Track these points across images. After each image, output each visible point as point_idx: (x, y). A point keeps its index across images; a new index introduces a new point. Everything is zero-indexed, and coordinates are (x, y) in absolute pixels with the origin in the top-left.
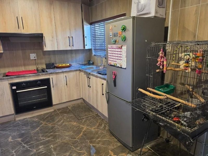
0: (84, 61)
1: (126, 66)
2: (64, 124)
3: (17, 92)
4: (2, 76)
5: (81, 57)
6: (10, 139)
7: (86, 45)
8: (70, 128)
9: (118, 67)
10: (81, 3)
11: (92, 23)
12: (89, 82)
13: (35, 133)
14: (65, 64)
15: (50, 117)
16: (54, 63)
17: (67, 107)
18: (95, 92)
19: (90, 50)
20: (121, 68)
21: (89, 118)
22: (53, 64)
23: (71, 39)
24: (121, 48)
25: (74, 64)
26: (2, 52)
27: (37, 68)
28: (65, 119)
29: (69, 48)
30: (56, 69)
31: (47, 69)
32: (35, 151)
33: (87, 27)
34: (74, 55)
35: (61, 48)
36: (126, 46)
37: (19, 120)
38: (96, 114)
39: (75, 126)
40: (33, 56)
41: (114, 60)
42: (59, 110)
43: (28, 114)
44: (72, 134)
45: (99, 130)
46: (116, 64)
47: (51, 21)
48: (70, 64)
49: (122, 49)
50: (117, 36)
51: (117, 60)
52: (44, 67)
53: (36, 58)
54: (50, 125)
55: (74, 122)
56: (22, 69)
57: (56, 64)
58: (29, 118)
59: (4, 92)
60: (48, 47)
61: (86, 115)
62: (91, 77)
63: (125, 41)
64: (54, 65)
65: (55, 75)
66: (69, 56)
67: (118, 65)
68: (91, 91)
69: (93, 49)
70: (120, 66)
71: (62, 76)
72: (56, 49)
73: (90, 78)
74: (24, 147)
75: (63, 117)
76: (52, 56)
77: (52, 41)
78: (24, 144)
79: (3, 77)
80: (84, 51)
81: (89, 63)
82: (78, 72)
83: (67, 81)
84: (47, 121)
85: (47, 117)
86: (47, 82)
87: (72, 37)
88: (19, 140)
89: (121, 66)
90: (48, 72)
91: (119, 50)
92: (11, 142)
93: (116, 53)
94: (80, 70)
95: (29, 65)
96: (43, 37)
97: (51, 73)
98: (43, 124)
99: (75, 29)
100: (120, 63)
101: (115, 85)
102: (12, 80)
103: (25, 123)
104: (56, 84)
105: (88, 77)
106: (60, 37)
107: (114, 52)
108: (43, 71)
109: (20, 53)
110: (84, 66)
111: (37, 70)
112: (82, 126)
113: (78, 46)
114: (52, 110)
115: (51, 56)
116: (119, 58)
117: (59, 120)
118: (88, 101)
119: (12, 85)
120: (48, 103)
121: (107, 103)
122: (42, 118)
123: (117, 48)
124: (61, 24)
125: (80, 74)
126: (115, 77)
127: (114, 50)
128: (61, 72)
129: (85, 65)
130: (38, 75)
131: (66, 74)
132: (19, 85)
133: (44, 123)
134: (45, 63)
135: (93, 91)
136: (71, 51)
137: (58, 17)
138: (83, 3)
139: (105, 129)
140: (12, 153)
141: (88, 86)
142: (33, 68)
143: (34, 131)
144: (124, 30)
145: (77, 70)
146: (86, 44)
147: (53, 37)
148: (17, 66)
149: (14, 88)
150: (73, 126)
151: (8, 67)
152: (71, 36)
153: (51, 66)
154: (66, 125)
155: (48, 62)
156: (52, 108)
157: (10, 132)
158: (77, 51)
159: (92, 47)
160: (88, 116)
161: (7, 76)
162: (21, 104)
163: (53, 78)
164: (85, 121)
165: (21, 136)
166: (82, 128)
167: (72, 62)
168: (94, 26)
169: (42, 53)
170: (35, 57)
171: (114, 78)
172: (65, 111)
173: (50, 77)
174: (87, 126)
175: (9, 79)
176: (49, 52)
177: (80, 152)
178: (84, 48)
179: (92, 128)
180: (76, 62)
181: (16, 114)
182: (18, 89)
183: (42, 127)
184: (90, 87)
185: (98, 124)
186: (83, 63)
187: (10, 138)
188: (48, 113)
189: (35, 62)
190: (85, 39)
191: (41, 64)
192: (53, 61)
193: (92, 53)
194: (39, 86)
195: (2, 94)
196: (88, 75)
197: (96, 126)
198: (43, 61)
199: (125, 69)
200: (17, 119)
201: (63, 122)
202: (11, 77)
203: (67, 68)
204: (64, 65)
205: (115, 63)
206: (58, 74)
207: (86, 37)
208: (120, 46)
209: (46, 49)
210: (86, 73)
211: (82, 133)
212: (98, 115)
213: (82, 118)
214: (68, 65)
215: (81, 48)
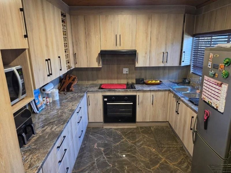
0: (178, 79)
1: (223, 110)
2: (142, 146)
3: (108, 104)
4: (98, 87)
5: (174, 74)
6: (95, 146)
7: (183, 61)
8: (148, 153)
9: (213, 108)
10: (184, 13)
11: (195, 34)
12: (177, 107)
13: (115, 147)
14: (155, 81)
15: (131, 134)
16: (144, 79)
17: (150, 127)
18: (183, 121)
19: (188, 67)
20: (216, 110)
21: (171, 148)
22: (143, 80)
23: (165, 55)
24: (220, 85)
25: (165, 81)
26: (101, 67)
27: (128, 82)
28: (144, 141)
29: (162, 65)
30: (144, 85)
31: (136, 84)
32: (111, 166)
33: (188, 41)
34: (167, 71)
35: (153, 65)
36: (228, 85)
37: (106, 129)
38: (181, 146)
39: (153, 153)
40: (125, 71)
41: (210, 97)
42: (141, 128)
43: (114, 125)
44: (149, 162)
45: (180, 169)
46: (211, 103)
47: (147, 37)
48: (160, 81)
49: (221, 87)
50: (218, 69)
51: (213, 99)
52: (134, 81)
53: (128, 73)
54: (130, 143)
55: (154, 148)
56: (115, 82)
57: (146, 79)
58: (114, 129)
59: (98, 102)
60: (140, 63)
61: (168, 144)
62: (181, 102)
63: (228, 78)
64: (143, 81)
65: (142, 92)
66: (161, 71)
67: (213, 105)
68: (179, 118)
69: (192, 65)
70: (215, 107)
71: (149, 94)
72: (148, 65)
73: (179, 103)
74: (104, 158)
75: (143, 138)
76: (143, 71)
77: (145, 57)
78: (105, 155)
79: (99, 89)
80: (179, 67)
81: (183, 81)
82: (167, 92)
83: (154, 99)
84: (128, 138)
85: (129, 133)
86: (133, 99)
87: (167, 52)
88: (102, 149)
89: (217, 107)
90: (135, 89)
91: (217, 87)
92: (96, 149)
93: (213, 89)
94: (169, 90)
95: (121, 79)
96: (136, 54)
97: (139, 91)
98: (124, 140)
99: (172, 44)
100: (216, 103)
101: (206, 128)
102: (105, 93)
103: (110, 133)
104: (142, 102)
105: (177, 102)
106: (153, 54)
107: (211, 88)
108: (131, 87)
109: (115, 67)
110: (176, 85)
111: (128, 84)
112: (161, 156)
113: (173, 62)
114: (135, 127)
115: (142, 71)
116: (216, 97)
117: (139, 140)
118: (174, 129)
119: (104, 97)
120: (132, 119)
121: (194, 143)
122: (124, 132)
123: (215, 84)
124: (157, 39)
125: (169, 94)
126: (208, 118)
127: (211, 84)
128: (149, 91)
129: (178, 83)
130: (126, 91)
132: (110, 98)
134: (135, 78)
135: (180, 120)
136: (164, 68)
137: (155, 31)
138: (187, 12)
139: (187, 170)
140: (94, 160)
141: (176, 112)
142: (124, 82)
143: (115, 144)
144: (229, 64)
145: (166, 90)
146: (183, 60)
147: (146, 53)
148: (111, 78)
149: (106, 100)
150: (151, 152)
151: (105, 79)
152: (166, 52)
153: (141, 82)
154: (144, 148)
155: (138, 78)
156: (135, 124)
157: (97, 139)
158: (171, 68)
159: (190, 63)
160: (171, 146)
161: (102, 89)
162: (109, 114)
163: (140, 96)
164: (166, 151)
165: (105, 145)
166: (161, 159)
167: (164, 79)
169: (133, 68)
170: (127, 72)
171: (206, 118)
172: (146, 130)
173: (138, 94)
174: (167, 158)
175: (103, 92)
176: (141, 68)
178: (180, 63)
179: (171, 163)
180: (168, 78)
181: (104, 123)
182: (108, 101)
183: (123, 142)
184: (178, 114)
185: (179, 160)
186: (177, 81)
187: (96, 144)
188: (131, 129)
189: (127, 77)
190: (183, 54)
191: (132, 78)
192: (143, 77)
193: (190, 70)
194: (126, 101)
195: (96, 103)
196: (178, 99)
197: (177, 163)
198: (134, 76)
199: (222, 113)
200: (105, 127)
202: (105, 90)
203: (156, 86)
204: (154, 82)
205: (210, 100)
206: (145, 92)
207: (184, 52)
208: (220, 82)
209: (137, 65)
210: (175, 96)
211: (159, 165)
212: (183, 149)
213: (163, 146)
214: (159, 82)
215: (176, 64)
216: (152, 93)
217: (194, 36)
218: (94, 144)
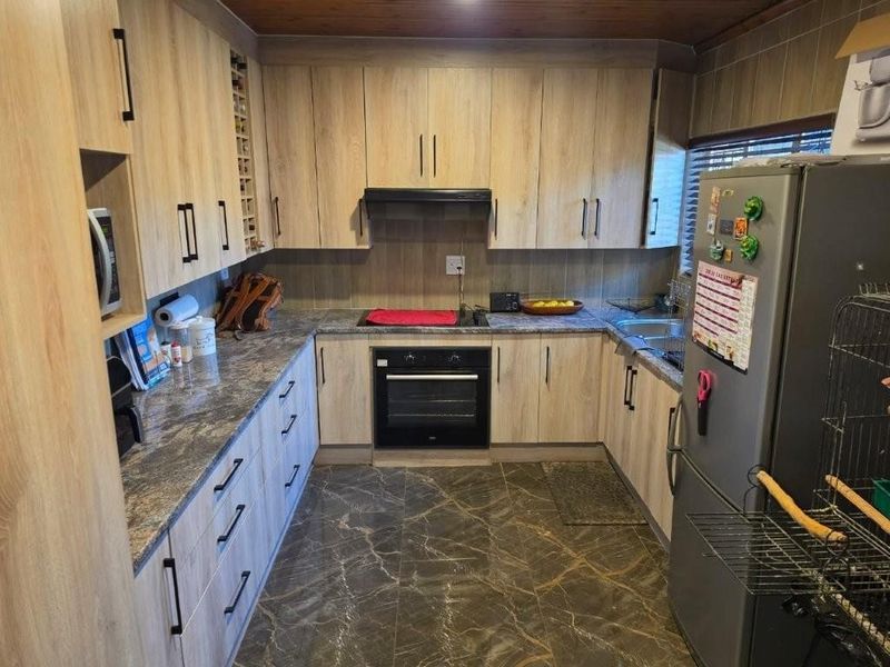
0: (641, 295)
1: (746, 360)
2: (510, 523)
3: (388, 377)
4: (357, 320)
5: (625, 279)
6: (344, 523)
7: (653, 233)
8: (526, 544)
9: (721, 359)
10: (654, 67)
11: (694, 139)
12: (630, 389)
13: (414, 526)
14: (559, 302)
15: (474, 486)
16: (518, 294)
17: (539, 464)
18: (646, 427)
19: (672, 252)
20: (730, 363)
21: (608, 529)
22: (515, 297)
23: (592, 207)
24: (738, 284)
25: (596, 306)
26: (367, 247)
27: (462, 307)
28: (517, 508)
29: (580, 244)
30: (521, 316)
31: (492, 312)
32: (398, 583)
33: (670, 163)
34: (598, 268)
35: (550, 243)
36: (756, 279)
37: (382, 469)
38: (643, 522)
39: (544, 543)
40: (454, 264)
41: (712, 327)
42: (508, 466)
43: (410, 457)
44: (527, 568)
45: (632, 590)
46: (716, 345)
47: (528, 146)
48: (576, 303)
49: (740, 289)
50: (731, 233)
51: (719, 331)
52: (486, 302)
53: (462, 272)
54: (465, 513)
55: (547, 529)
56: (417, 303)
57: (527, 296)
58: (410, 469)
59: (354, 373)
60: (505, 236)
61: (597, 516)
62: (640, 368)
63: (756, 261)
64: (517, 300)
65: (511, 339)
66: (580, 269)
67: (720, 352)
68: (634, 423)
69: (685, 248)
70: (727, 358)
71: (535, 346)
72: (531, 245)
73: (635, 372)
74: (372, 558)
75: (514, 498)
76: (516, 268)
77: (520, 215)
78: (376, 549)
79: (358, 325)
80: (641, 254)
81: (657, 303)
82: (598, 339)
83: (551, 369)
84: (459, 498)
85: (464, 483)
86: (479, 360)
87: (598, 201)
88: (368, 531)
89: (731, 356)
90: (488, 325)
91: (731, 291)
92: (344, 531)
93: (721, 299)
94: (605, 332)
95: (437, 292)
96: (490, 203)
97: (498, 332)
98: (444, 503)
99: (615, 171)
100: (728, 344)
101: (703, 430)
102: (380, 339)
103: (396, 482)
104: (511, 374)
105: (629, 368)
106: (551, 204)
107: (715, 296)
108: (476, 319)
109: (419, 250)
110: (630, 314)
111: (462, 313)
112: (570, 552)
113: (617, 234)
114: (485, 462)
115: (512, 266)
116: (728, 324)
117: (496, 505)
118: (619, 463)
119: (378, 353)
120: (475, 434)
121: (673, 493)
122: (446, 478)
123: (725, 281)
124: (564, 153)
125: (606, 345)
126: (708, 395)
127: (716, 286)
128: (534, 332)
129: (636, 311)
130: (457, 332)
131: (550, 340)
132: (398, 358)
133: (448, 498)
134: (488, 292)
135: (640, 425)
136: (590, 255)
137: (555, 126)
138: (666, 63)
139: (656, 593)
140: (339, 565)
141: (626, 403)
142: (449, 303)
143: (412, 516)
144: (757, 215)
145: (593, 331)
146: (651, 227)
147: (525, 203)
148: (404, 292)
149: (383, 363)
150: (537, 538)
151: (381, 292)
152: (594, 198)
153: (506, 303)
154: (514, 528)
155: (498, 289)
156: (486, 452)
157: (348, 499)
158: (613, 256)
159: (679, 238)
160: (608, 522)
161: (369, 323)
162: (395, 416)
163: (504, 352)
164: (589, 537)
165: (378, 520)
166: (569, 560)
167: (587, 295)
168: (701, 155)
169: (483, 256)
170: (459, 268)
171: (701, 398)
172: (526, 475)
173: (495, 344)
174: (590, 557)
175: (372, 336)
176: (509, 255)
177: (533, 640)
178: (643, 241)
179: (603, 571)
180: (604, 293)
181: (376, 447)
182: (391, 369)
183: (441, 510)
184: (632, 408)
185: (633, 564)
186: (635, 303)
187: (346, 518)
188: (471, 468)
189: (459, 286)
190: (652, 206)
191: (477, 292)
192: (516, 287)
193: (678, 266)
194: (454, 369)
195: (349, 376)
196: (632, 358)
197: (623, 572)
198: (486, 283)
199: (745, 372)
200: (378, 464)
201: (508, 517)
202: (379, 328)
203: (563, 318)
204: (554, 304)
205: (713, 338)
206: (521, 339)
207: (656, 200)
208: (736, 275)
209: (495, 244)
210: (623, 348)
211: (560, 577)
212: (647, 528)
213: (579, 521)
214: (571, 304)
215: (631, 242)
216: (546, 342)
217: (689, 145)
218: (340, 516)
